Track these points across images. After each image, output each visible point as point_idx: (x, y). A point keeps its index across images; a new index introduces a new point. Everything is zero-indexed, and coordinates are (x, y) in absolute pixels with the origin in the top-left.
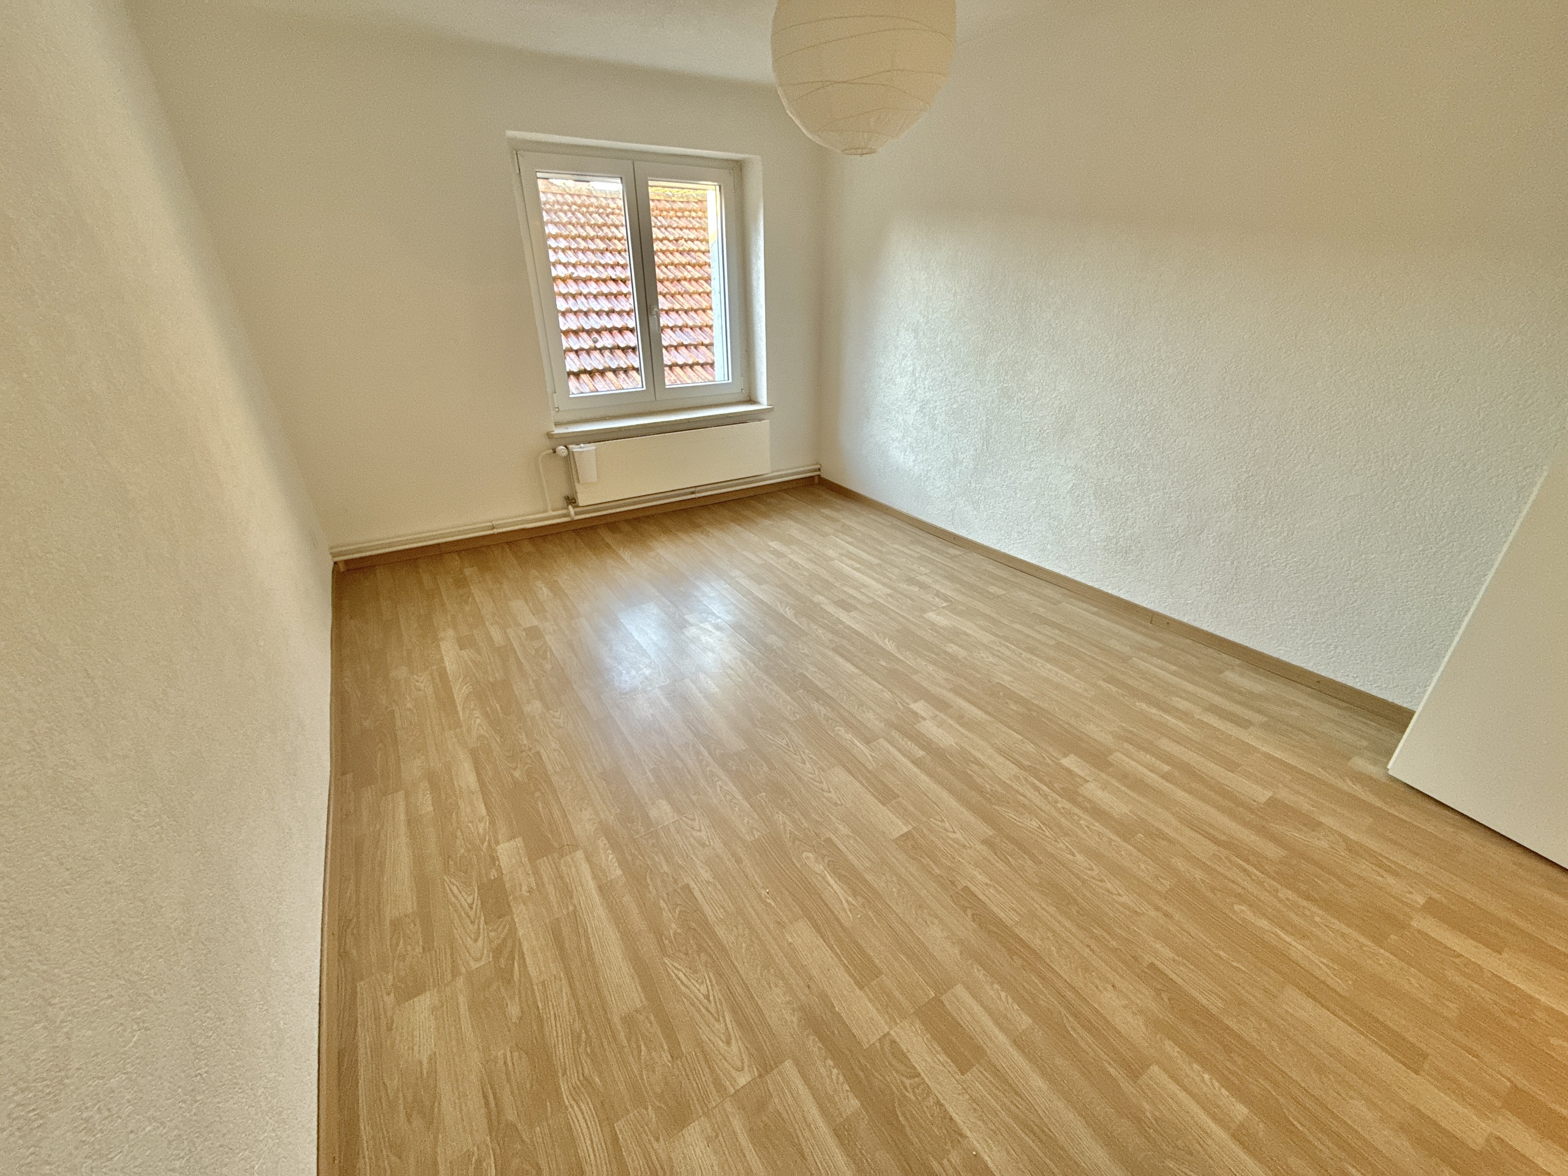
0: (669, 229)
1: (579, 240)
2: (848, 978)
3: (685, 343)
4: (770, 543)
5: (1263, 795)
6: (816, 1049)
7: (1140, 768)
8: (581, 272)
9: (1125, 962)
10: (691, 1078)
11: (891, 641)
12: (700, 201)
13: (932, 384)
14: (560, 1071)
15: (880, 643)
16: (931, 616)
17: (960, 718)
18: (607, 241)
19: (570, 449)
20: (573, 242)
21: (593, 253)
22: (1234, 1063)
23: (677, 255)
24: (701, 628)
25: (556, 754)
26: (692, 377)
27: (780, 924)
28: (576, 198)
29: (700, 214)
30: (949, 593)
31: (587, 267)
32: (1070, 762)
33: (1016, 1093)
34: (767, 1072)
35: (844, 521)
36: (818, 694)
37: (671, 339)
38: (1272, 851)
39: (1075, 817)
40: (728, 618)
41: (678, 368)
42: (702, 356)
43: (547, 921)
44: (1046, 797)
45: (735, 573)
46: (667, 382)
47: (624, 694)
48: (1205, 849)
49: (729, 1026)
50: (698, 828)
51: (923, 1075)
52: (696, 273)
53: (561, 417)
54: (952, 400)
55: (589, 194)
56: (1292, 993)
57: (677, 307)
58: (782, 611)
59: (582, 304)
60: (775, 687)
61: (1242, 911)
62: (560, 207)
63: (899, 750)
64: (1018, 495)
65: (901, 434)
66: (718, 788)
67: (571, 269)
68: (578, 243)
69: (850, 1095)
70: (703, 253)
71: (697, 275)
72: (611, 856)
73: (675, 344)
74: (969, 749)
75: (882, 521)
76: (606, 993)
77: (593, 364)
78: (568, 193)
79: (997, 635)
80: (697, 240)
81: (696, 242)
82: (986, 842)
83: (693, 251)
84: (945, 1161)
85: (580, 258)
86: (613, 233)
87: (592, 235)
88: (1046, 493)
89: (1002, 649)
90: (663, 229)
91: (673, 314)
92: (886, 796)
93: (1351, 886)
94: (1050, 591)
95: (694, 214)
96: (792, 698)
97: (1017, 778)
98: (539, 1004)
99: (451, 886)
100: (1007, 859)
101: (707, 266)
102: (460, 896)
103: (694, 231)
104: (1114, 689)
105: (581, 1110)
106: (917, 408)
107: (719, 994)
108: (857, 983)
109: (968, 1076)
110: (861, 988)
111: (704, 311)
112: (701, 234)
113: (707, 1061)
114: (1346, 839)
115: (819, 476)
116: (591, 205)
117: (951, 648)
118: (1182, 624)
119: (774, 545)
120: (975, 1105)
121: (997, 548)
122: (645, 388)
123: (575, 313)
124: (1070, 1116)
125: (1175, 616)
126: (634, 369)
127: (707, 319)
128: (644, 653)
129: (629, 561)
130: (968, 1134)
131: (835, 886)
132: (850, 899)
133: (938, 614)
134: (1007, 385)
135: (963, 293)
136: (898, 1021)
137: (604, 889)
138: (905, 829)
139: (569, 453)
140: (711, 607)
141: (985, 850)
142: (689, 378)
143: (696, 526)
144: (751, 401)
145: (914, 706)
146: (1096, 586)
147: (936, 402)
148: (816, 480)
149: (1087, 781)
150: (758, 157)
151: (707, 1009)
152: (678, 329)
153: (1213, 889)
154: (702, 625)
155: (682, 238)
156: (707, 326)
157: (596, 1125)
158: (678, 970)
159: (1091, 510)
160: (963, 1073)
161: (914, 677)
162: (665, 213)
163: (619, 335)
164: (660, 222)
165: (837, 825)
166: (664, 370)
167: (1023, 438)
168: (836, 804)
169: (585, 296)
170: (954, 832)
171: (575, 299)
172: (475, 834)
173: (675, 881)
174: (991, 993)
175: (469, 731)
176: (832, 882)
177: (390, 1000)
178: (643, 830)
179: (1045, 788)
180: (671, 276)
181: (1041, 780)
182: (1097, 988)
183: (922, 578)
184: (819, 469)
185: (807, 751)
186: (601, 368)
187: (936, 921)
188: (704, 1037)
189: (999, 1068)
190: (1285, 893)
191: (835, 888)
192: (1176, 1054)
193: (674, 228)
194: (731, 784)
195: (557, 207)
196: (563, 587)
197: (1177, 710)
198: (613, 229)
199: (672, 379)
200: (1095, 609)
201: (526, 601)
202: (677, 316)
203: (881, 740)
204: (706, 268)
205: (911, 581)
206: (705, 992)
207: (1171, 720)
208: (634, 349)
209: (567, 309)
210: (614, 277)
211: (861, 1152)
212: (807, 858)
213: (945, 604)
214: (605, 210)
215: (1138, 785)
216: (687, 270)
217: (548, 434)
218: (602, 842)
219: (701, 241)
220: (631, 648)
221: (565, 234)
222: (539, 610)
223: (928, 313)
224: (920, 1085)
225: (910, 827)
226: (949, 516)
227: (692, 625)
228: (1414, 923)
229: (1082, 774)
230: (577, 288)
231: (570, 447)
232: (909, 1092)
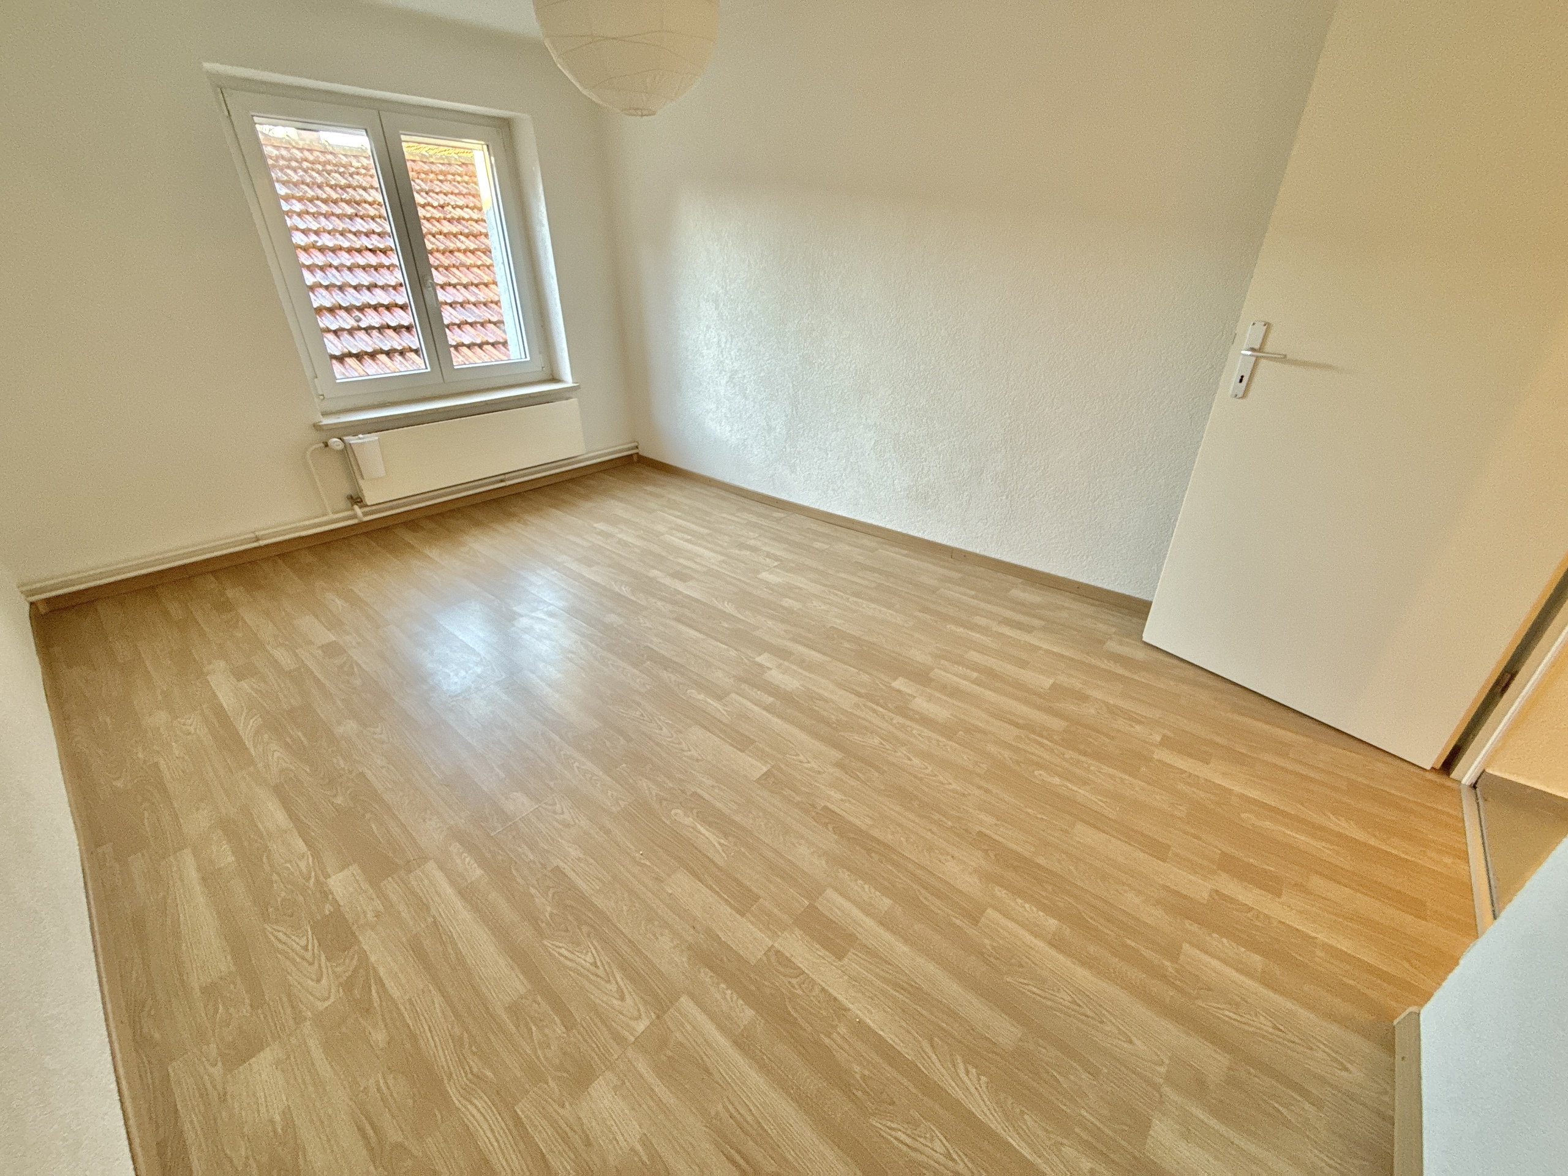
0: (431, 194)
1: (318, 203)
2: (729, 910)
3: (470, 320)
4: (595, 525)
5: (1047, 682)
6: (708, 979)
7: (955, 678)
8: (327, 240)
9: (958, 835)
10: (589, 1041)
11: (730, 604)
12: (463, 164)
13: (738, 354)
14: (445, 1078)
15: (720, 607)
16: (765, 575)
17: (802, 663)
18: (355, 205)
19: (346, 441)
20: (311, 205)
21: (339, 218)
22: (1046, 890)
23: (445, 223)
24: (532, 618)
25: (384, 771)
26: (483, 357)
27: (658, 879)
28: (307, 154)
29: (466, 178)
30: (778, 553)
31: (334, 235)
32: (899, 684)
33: (886, 962)
34: (665, 1012)
35: (669, 496)
36: (666, 663)
37: (452, 317)
38: (1057, 724)
39: (909, 729)
40: (561, 604)
41: (465, 348)
42: (491, 334)
43: (404, 939)
44: (883, 717)
45: (562, 558)
46: (455, 364)
47: (456, 696)
48: (1009, 733)
49: (621, 983)
50: (560, 811)
51: (807, 971)
52: (471, 244)
53: (329, 406)
54: (759, 369)
55: (323, 150)
56: (1080, 827)
57: (454, 281)
58: (617, 589)
59: (334, 277)
60: (620, 663)
61: (1040, 775)
62: (286, 163)
63: (751, 701)
64: (829, 456)
65: (715, 406)
66: (576, 769)
67: (313, 237)
68: (316, 206)
69: (746, 1007)
70: (476, 221)
71: (472, 246)
72: (467, 860)
73: (458, 322)
74: (814, 688)
75: (706, 492)
76: (484, 990)
77: (359, 346)
78: (294, 147)
79: (825, 585)
80: (467, 207)
81: (465, 209)
82: (839, 765)
83: (464, 219)
84: (835, 1035)
85: (323, 224)
86: (361, 196)
87: (335, 198)
88: (853, 452)
89: (831, 597)
90: (423, 194)
91: (450, 289)
92: (744, 743)
93: (1113, 738)
94: (867, 541)
95: (458, 178)
96: (640, 671)
97: (857, 705)
98: (409, 1021)
99: (276, 933)
100: (858, 776)
101: (483, 236)
102: (289, 941)
103: (462, 197)
104: (928, 617)
105: (476, 1107)
106: (726, 379)
107: (606, 958)
108: (738, 912)
109: (846, 961)
110: (743, 915)
111: (486, 285)
112: (471, 201)
113: (603, 1022)
114: (1107, 704)
115: (637, 453)
116: (329, 162)
117: (786, 602)
118: (976, 555)
119: (600, 526)
120: (854, 983)
121: (817, 507)
122: (429, 370)
123: (327, 287)
124: (931, 968)
125: (970, 549)
126: (411, 350)
127: (491, 295)
128: (473, 651)
129: (437, 559)
130: (850, 1006)
131: (707, 834)
132: (722, 841)
133: (771, 573)
134: (807, 352)
135: (757, 264)
136: (780, 933)
137: (467, 893)
138: (765, 769)
139: (345, 447)
140: (540, 596)
141: (838, 772)
142: (480, 358)
143: (511, 516)
144: (554, 379)
145: (758, 659)
146: (905, 532)
147: (744, 371)
148: (635, 458)
149: (915, 697)
150: (526, 116)
151: (598, 976)
152: (458, 306)
153: (1018, 763)
154: (533, 614)
155: (448, 204)
156: (492, 302)
157: (494, 1115)
158: (560, 947)
159: (893, 463)
160: (840, 960)
161: (758, 633)
162: (423, 176)
163: (386, 312)
164: (418, 185)
165: (701, 778)
166: (450, 352)
167: (827, 402)
168: (697, 760)
169: (336, 268)
170: (809, 762)
171: (324, 272)
172: (297, 873)
173: (544, 866)
174: (856, 888)
175: (267, 766)
176: (702, 829)
177: (217, 1071)
178: (499, 825)
179: (881, 709)
180: (442, 247)
181: (878, 704)
182: (940, 861)
183: (752, 542)
184: (637, 447)
185: (662, 718)
186: (370, 350)
187: (803, 842)
188: (598, 1001)
189: (870, 947)
190: (1070, 754)
191: (708, 837)
192: (1004, 896)
193: (437, 193)
194: (589, 764)
195: (282, 162)
196: (361, 594)
197: (979, 626)
198: (361, 191)
199: (460, 360)
200: (906, 552)
201: (317, 617)
202: (455, 291)
203: (733, 695)
204: (482, 238)
205: (742, 546)
206: (592, 961)
207: (976, 636)
208: (408, 329)
209: (314, 283)
210: (370, 247)
211: (761, 1052)
212: (676, 814)
213: (776, 564)
214: (347, 169)
215: (955, 692)
216: (459, 240)
217: (315, 425)
218: (455, 848)
219: (472, 209)
220: (456, 648)
221: (298, 195)
222: (335, 624)
223: (726, 283)
224: (805, 980)
225: (769, 766)
226: (769, 482)
227: (522, 616)
228: (1155, 756)
229: (909, 691)
230: (324, 259)
231: (345, 438)
232: (796, 989)
